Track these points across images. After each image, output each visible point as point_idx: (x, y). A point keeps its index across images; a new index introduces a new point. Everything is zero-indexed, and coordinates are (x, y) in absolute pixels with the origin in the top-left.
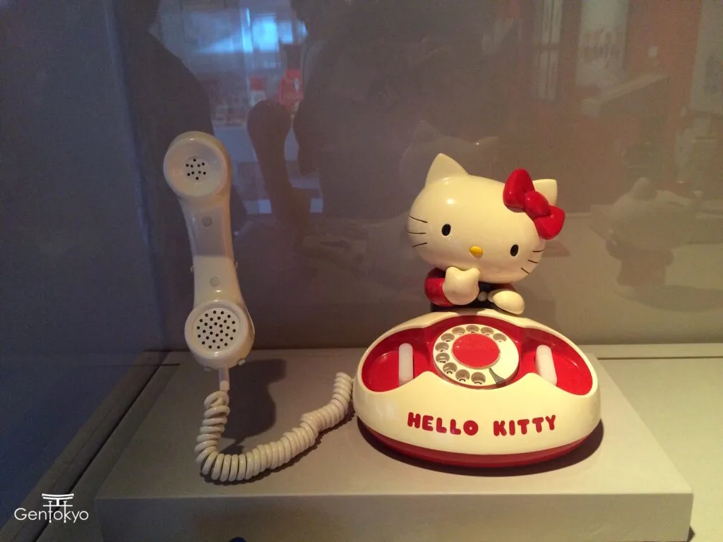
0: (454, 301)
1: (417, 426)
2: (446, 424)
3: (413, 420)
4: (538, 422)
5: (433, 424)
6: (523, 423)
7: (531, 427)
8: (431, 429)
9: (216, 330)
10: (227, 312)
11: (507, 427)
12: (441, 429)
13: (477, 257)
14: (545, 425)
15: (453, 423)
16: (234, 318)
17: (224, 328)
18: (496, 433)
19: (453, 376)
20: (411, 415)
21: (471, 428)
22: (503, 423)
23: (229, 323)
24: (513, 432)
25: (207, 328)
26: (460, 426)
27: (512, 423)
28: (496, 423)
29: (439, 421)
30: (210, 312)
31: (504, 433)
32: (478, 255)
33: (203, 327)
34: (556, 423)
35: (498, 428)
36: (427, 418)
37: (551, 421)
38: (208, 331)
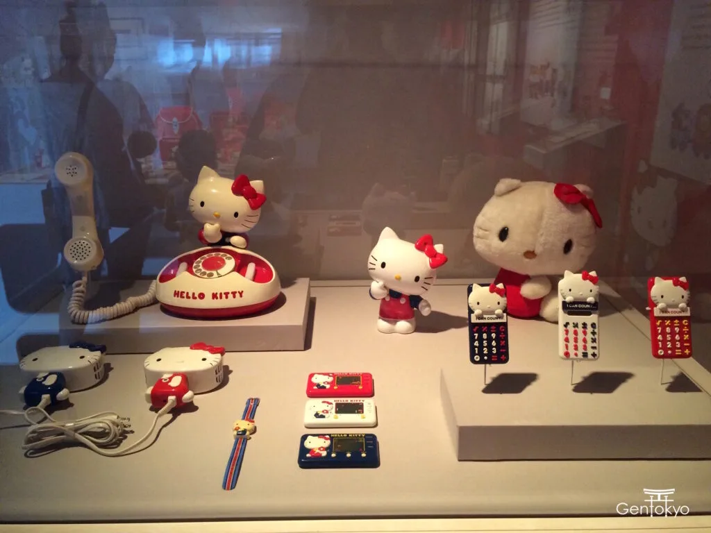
0: (209, 241)
1: (178, 297)
2: (190, 295)
3: (176, 294)
4: (234, 293)
5: (185, 295)
6: (227, 294)
7: (230, 296)
8: (184, 297)
9: (80, 251)
10: (86, 243)
11: (218, 296)
12: (188, 297)
13: (217, 218)
14: (237, 295)
15: (194, 294)
16: (89, 245)
17: (84, 250)
18: (213, 298)
19: (198, 274)
20: (175, 291)
21: (202, 296)
22: (217, 293)
23: (87, 248)
24: (221, 298)
25: (75, 250)
26: (196, 295)
27: (221, 294)
28: (213, 294)
29: (188, 293)
30: (78, 242)
31: (217, 298)
32: (218, 217)
33: (73, 249)
34: (243, 294)
35: (214, 296)
36: (183, 292)
37: (241, 294)
38: (76, 251)
